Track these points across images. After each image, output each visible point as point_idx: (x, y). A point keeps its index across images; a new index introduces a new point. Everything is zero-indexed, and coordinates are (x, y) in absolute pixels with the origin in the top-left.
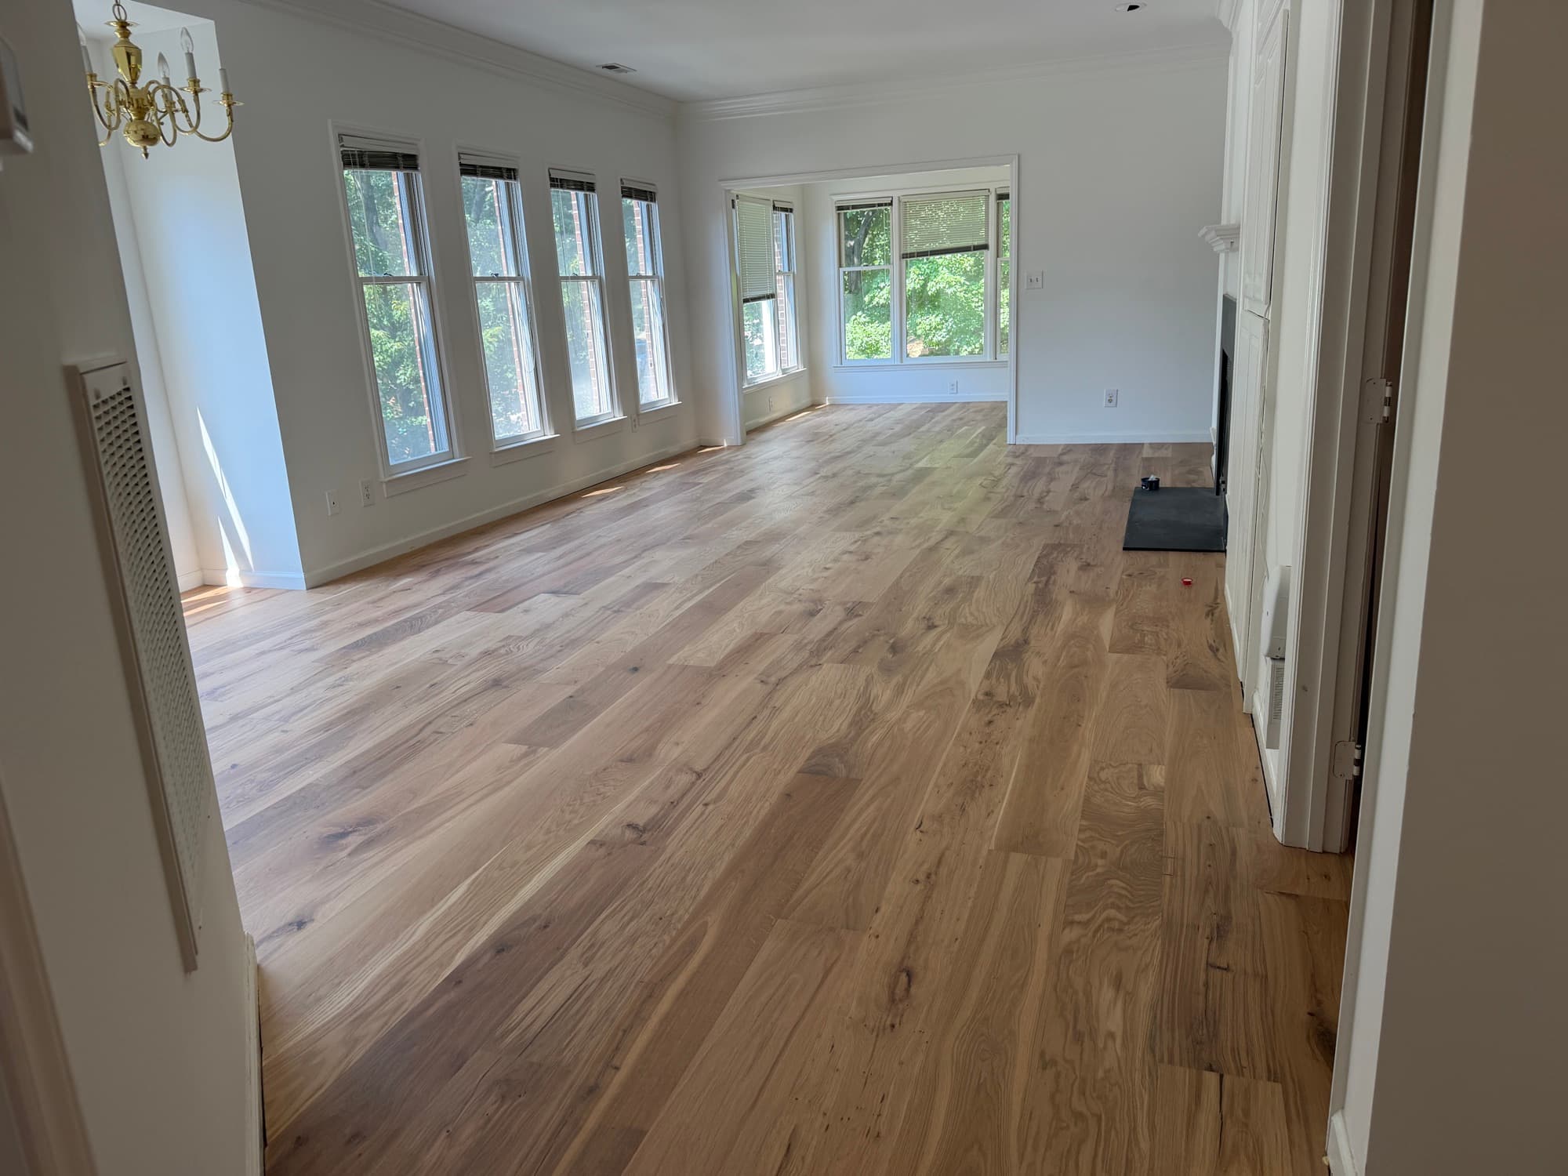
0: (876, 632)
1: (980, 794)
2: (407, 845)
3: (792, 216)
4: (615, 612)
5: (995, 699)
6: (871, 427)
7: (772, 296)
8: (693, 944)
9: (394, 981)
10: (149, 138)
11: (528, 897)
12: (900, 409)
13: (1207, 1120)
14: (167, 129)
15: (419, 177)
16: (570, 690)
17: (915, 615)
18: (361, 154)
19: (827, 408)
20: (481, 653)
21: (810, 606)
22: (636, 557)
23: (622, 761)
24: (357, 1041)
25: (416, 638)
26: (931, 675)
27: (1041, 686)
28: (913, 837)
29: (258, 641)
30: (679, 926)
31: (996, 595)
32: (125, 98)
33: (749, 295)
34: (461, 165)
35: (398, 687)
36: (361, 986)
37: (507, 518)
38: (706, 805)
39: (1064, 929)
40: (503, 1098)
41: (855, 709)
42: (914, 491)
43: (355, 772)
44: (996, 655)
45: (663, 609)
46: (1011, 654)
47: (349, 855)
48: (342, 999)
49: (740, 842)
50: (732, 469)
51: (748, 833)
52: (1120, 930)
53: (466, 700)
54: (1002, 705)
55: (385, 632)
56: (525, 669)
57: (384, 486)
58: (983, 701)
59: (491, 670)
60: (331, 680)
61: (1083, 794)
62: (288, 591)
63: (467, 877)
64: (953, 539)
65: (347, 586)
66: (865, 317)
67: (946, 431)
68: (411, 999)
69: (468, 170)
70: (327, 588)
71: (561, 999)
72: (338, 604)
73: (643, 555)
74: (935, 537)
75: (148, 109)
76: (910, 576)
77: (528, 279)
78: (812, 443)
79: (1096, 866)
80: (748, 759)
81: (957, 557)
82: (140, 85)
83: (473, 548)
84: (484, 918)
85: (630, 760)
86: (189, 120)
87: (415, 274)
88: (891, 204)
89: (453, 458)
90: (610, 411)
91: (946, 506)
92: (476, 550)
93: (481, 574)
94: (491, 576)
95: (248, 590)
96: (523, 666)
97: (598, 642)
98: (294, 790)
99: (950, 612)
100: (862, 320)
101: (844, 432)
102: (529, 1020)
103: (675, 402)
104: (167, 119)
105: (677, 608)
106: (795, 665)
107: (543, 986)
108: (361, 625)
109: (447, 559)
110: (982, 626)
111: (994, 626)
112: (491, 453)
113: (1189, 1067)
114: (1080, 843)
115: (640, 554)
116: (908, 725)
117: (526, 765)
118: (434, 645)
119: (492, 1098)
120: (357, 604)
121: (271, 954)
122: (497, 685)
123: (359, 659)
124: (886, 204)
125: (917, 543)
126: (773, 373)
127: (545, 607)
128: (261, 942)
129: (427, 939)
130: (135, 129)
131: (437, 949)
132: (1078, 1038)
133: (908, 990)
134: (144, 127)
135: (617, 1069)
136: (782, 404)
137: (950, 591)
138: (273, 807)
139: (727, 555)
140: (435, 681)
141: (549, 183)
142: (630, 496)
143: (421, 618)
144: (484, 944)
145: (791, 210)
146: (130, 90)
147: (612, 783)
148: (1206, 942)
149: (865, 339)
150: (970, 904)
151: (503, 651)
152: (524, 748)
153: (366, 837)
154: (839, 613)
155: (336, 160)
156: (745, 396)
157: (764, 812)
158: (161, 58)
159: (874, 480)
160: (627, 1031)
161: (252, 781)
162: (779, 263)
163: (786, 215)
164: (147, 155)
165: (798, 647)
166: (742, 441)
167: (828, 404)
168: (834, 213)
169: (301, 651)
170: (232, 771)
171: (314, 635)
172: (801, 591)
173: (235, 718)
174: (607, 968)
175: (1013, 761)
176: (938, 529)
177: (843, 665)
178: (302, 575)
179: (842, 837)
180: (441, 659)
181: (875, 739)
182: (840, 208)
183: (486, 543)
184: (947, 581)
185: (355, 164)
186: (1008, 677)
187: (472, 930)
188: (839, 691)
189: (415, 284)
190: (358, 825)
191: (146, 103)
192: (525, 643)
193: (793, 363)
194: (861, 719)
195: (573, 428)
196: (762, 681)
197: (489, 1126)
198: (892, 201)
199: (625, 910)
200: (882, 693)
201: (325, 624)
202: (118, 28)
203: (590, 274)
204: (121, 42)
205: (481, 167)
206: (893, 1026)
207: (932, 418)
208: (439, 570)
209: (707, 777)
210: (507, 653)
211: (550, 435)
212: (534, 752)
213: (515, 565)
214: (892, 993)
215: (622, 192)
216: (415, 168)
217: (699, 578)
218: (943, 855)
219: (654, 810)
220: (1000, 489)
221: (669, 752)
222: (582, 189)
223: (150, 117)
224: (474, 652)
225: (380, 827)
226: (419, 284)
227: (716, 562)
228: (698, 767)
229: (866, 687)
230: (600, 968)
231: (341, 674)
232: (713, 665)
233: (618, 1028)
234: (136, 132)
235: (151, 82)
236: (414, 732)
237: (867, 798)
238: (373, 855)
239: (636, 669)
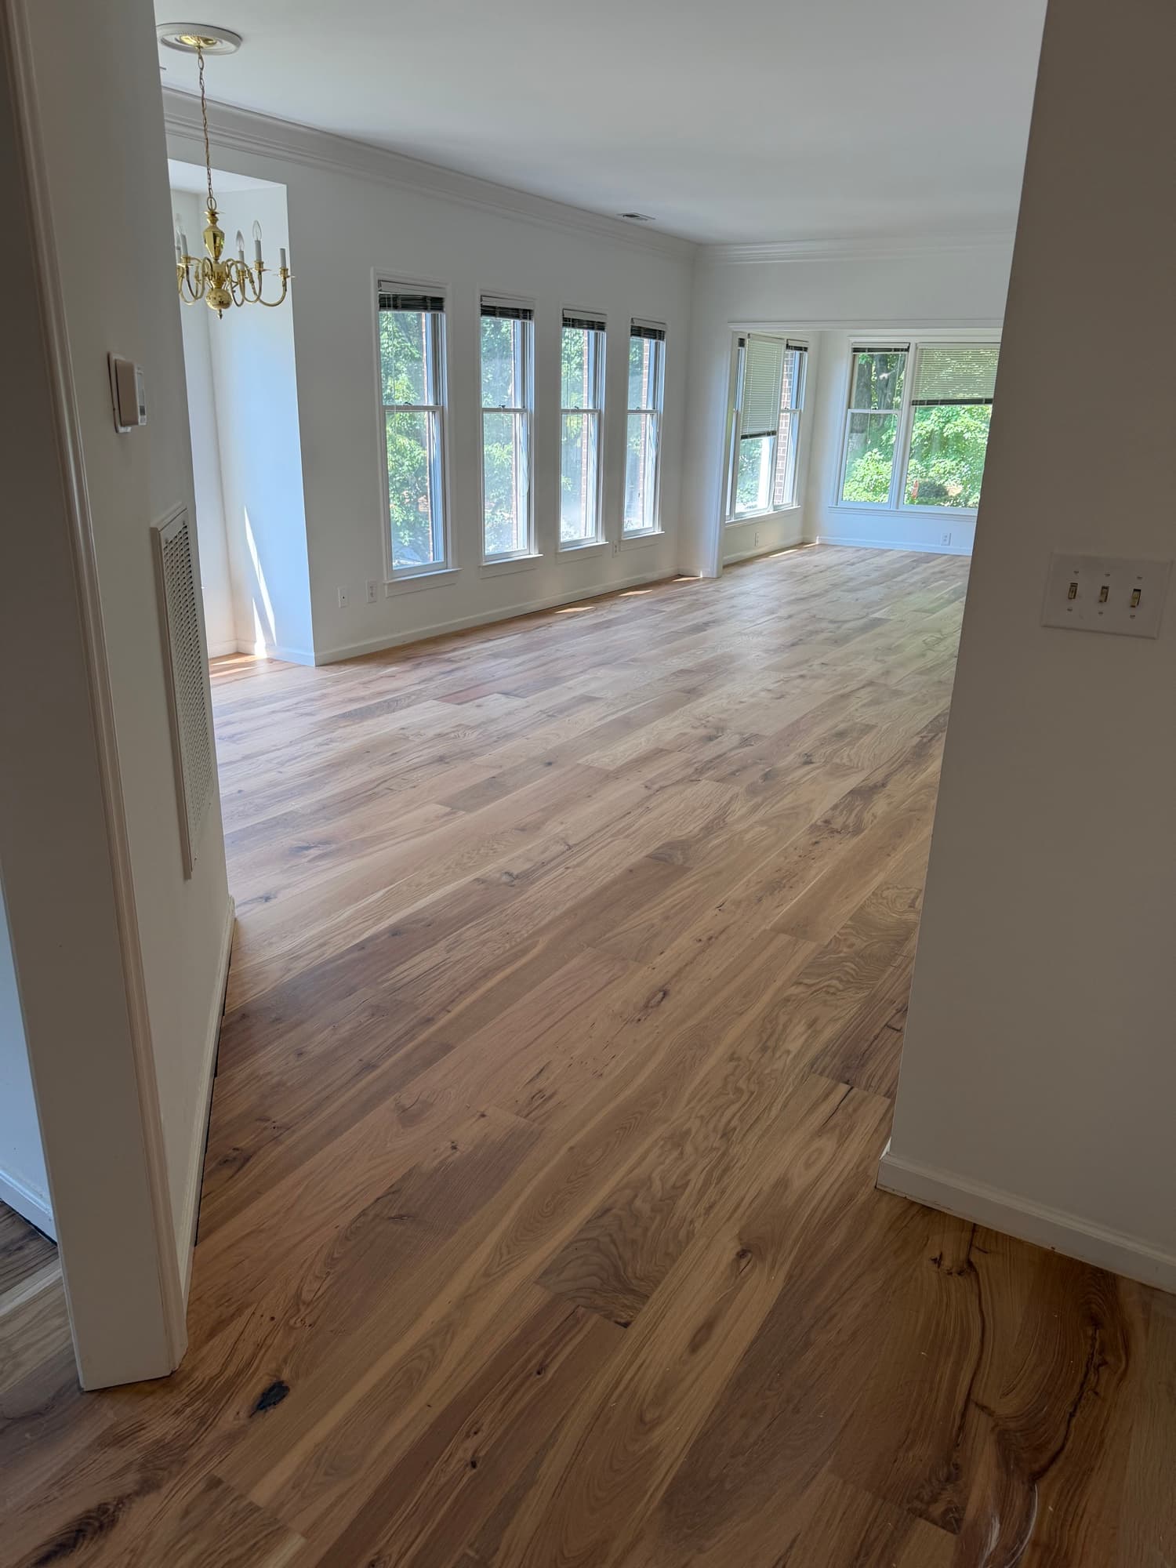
0: (758, 761)
1: (779, 892)
2: (349, 861)
3: (806, 354)
4: (549, 716)
5: (830, 826)
6: (849, 572)
7: (774, 433)
8: (524, 952)
9: (321, 941)
10: (224, 304)
11: (423, 906)
12: (887, 556)
13: (826, 1108)
14: (238, 296)
15: (443, 317)
16: (494, 773)
17: (798, 751)
18: (396, 298)
19: (817, 547)
20: (435, 735)
21: (712, 732)
22: (582, 672)
23: (516, 829)
24: (290, 970)
25: (391, 716)
26: (788, 801)
27: (875, 822)
28: (711, 912)
29: (271, 703)
30: (518, 940)
31: (880, 742)
32: (210, 273)
33: (748, 432)
34: (482, 306)
35: (368, 752)
36: (299, 941)
37: (487, 624)
38: (567, 868)
39: (793, 985)
40: (373, 1015)
41: (711, 818)
42: (858, 639)
43: (324, 808)
44: (852, 792)
45: (589, 718)
46: (865, 793)
47: (309, 861)
48: (285, 946)
49: (582, 896)
50: (697, 600)
51: (589, 891)
52: (833, 994)
53: (414, 769)
54: (833, 831)
55: (368, 707)
56: (465, 751)
57: (386, 587)
58: (820, 826)
59: (441, 749)
60: (320, 740)
61: (861, 903)
62: (300, 666)
63: (385, 887)
64: (869, 689)
65: (347, 667)
66: (880, 455)
67: (919, 584)
68: (330, 952)
69: (488, 311)
70: (331, 667)
71: (426, 968)
72: (337, 681)
73: (589, 671)
74: (853, 685)
75: (225, 281)
76: (812, 717)
77: (531, 411)
78: (783, 583)
79: (841, 952)
80: (612, 842)
81: (864, 705)
82: (222, 259)
83: (451, 648)
84: (390, 914)
85: (523, 830)
86: (254, 288)
87: (431, 404)
88: (907, 350)
89: (447, 568)
90: (593, 536)
91: (879, 658)
92: (455, 650)
93: (452, 671)
94: (459, 674)
95: (271, 661)
96: (464, 749)
97: (527, 739)
98: (279, 814)
99: (830, 753)
100: (877, 457)
101: (821, 574)
102: (402, 976)
103: (658, 531)
104: (237, 289)
105: (599, 720)
106: (680, 777)
107: (417, 959)
108: (351, 700)
109: (429, 655)
110: (853, 767)
111: (863, 769)
112: (480, 567)
113: (833, 1079)
114: (838, 936)
115: (586, 670)
116: (748, 836)
117: (446, 821)
118: (403, 724)
119: (366, 1014)
120: (352, 683)
121: (245, 913)
122: (441, 760)
123: (344, 727)
124: (902, 350)
125: (833, 689)
126: (764, 509)
127: (495, 705)
128: (239, 906)
129: (348, 921)
130: (215, 296)
131: (354, 926)
132: (764, 1049)
133: (660, 1002)
134: (220, 294)
135: (449, 1012)
136: (769, 539)
137: (841, 735)
138: (263, 823)
139: (659, 680)
140: (396, 751)
141: (561, 322)
142: (597, 616)
143: (397, 701)
144: (386, 929)
145: (806, 349)
146: (214, 265)
147: (504, 843)
148: (894, 1011)
149: (875, 477)
150: (731, 960)
151: (452, 735)
152: (448, 809)
153: (322, 852)
154: (736, 739)
155: (374, 302)
156: (727, 529)
157: (608, 879)
158: (239, 235)
159: (824, 625)
160: (462, 992)
161: (250, 803)
162: (787, 400)
163: (801, 354)
164: (221, 316)
165: (688, 764)
166: (718, 572)
167: (817, 543)
168: (849, 354)
169: (302, 715)
170: (239, 795)
171: (315, 703)
172: (710, 718)
173: (246, 758)
174: (463, 955)
175: (818, 873)
176: (859, 678)
177: (718, 783)
178: (313, 654)
179: (658, 904)
180: (404, 735)
181: (716, 842)
182: (856, 350)
183: (463, 645)
184: (842, 727)
185: (389, 306)
186: (851, 811)
187: (379, 920)
188: (705, 802)
189: (431, 413)
190: (320, 843)
191: (224, 276)
192: (470, 732)
193: (787, 499)
194: (712, 827)
195: (556, 549)
196: (646, 787)
197: (360, 1028)
198: (909, 347)
199: (486, 924)
200: (739, 809)
201: (324, 696)
202: (209, 216)
203: (591, 408)
204: (210, 227)
205: (500, 308)
206: (639, 1020)
207: (914, 568)
208: (420, 664)
209: (575, 850)
210: (455, 738)
211: (535, 554)
212: (455, 813)
213: (480, 667)
214: (648, 1002)
215: (632, 330)
216: (441, 309)
217: (628, 697)
218: (728, 927)
219: (527, 866)
220: (941, 647)
221: (554, 828)
222: (593, 328)
223: (227, 286)
224: (431, 733)
225: (334, 846)
226: (434, 412)
227: (648, 685)
228: (571, 843)
229: (729, 803)
230: (457, 955)
231: (328, 736)
232: (611, 769)
233: (458, 990)
234: (215, 298)
235: (229, 260)
236: (372, 786)
237: (691, 880)
238: (324, 864)
239: (550, 764)
